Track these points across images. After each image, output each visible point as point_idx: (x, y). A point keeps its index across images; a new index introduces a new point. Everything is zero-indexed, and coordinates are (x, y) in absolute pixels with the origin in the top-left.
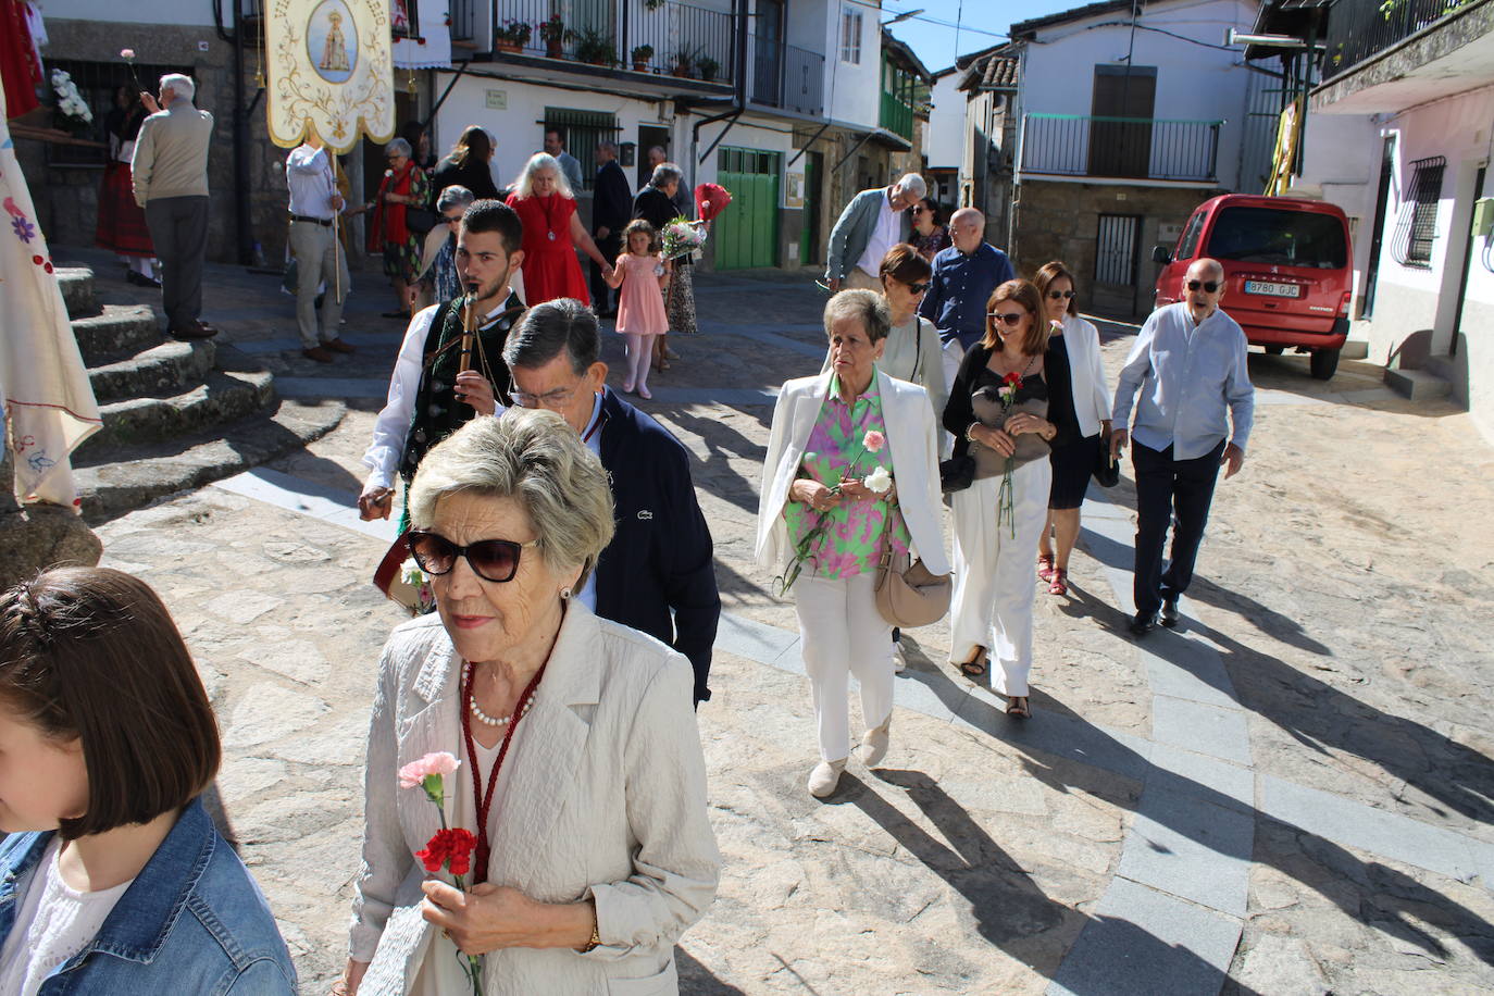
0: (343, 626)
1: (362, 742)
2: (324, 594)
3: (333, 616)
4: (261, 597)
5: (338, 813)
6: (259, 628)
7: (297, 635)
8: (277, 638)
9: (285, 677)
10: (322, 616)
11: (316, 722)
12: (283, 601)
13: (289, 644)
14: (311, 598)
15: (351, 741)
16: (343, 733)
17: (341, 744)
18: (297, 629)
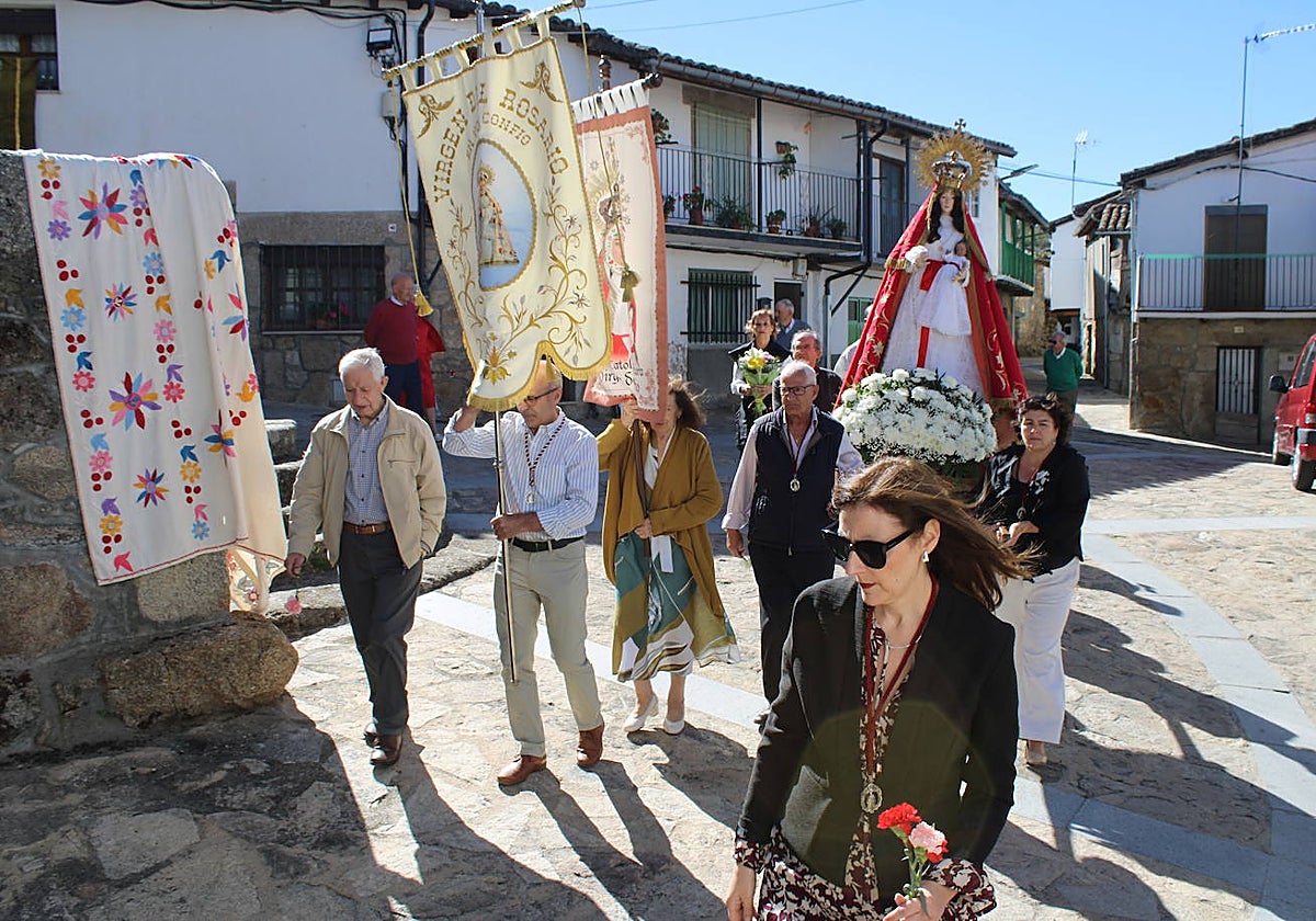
0: (503, 732)
1: (517, 833)
2: (486, 703)
3: (494, 723)
4: (432, 705)
5: (494, 894)
6: (428, 732)
7: (461, 738)
8: (445, 741)
9: (451, 775)
10: (484, 722)
11: (477, 814)
12: (450, 709)
13: (454, 746)
14: (475, 707)
15: (507, 832)
16: (500, 825)
17: (499, 835)
18: (462, 733)
